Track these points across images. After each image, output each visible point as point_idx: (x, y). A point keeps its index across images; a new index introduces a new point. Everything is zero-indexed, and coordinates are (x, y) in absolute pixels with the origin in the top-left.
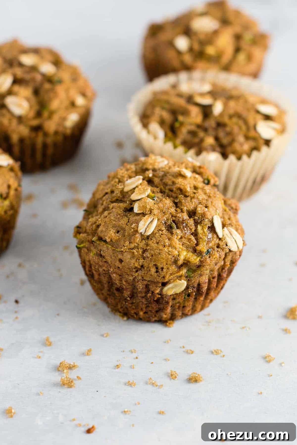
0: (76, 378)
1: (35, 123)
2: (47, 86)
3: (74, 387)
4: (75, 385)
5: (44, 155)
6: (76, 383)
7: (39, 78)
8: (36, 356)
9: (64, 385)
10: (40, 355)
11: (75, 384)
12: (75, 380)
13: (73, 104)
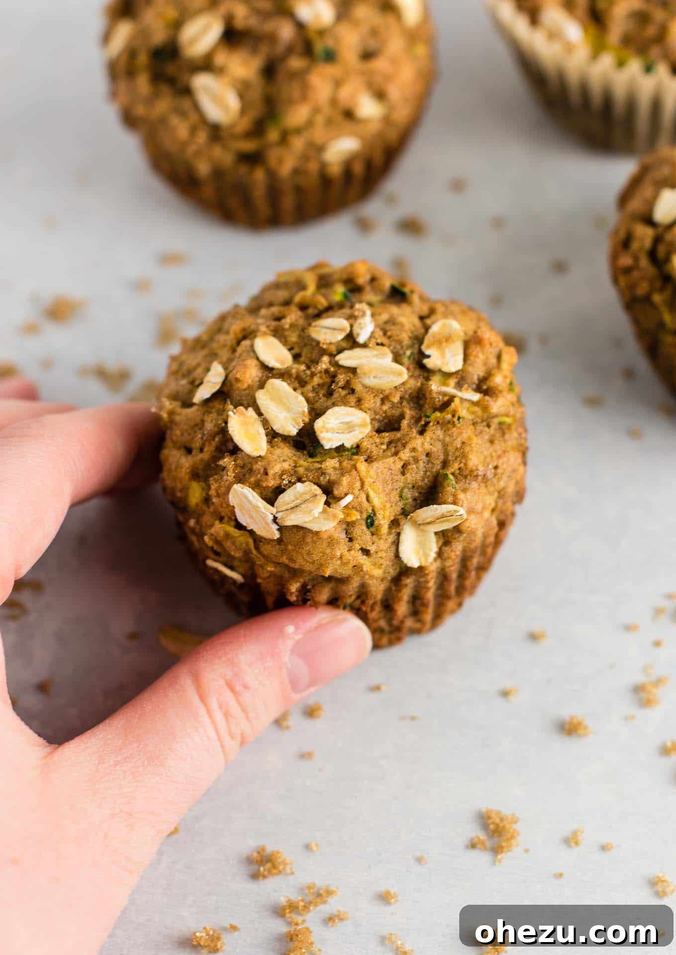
1: (248, 146)
2: (296, 63)
7: (286, 32)
13: (349, 115)
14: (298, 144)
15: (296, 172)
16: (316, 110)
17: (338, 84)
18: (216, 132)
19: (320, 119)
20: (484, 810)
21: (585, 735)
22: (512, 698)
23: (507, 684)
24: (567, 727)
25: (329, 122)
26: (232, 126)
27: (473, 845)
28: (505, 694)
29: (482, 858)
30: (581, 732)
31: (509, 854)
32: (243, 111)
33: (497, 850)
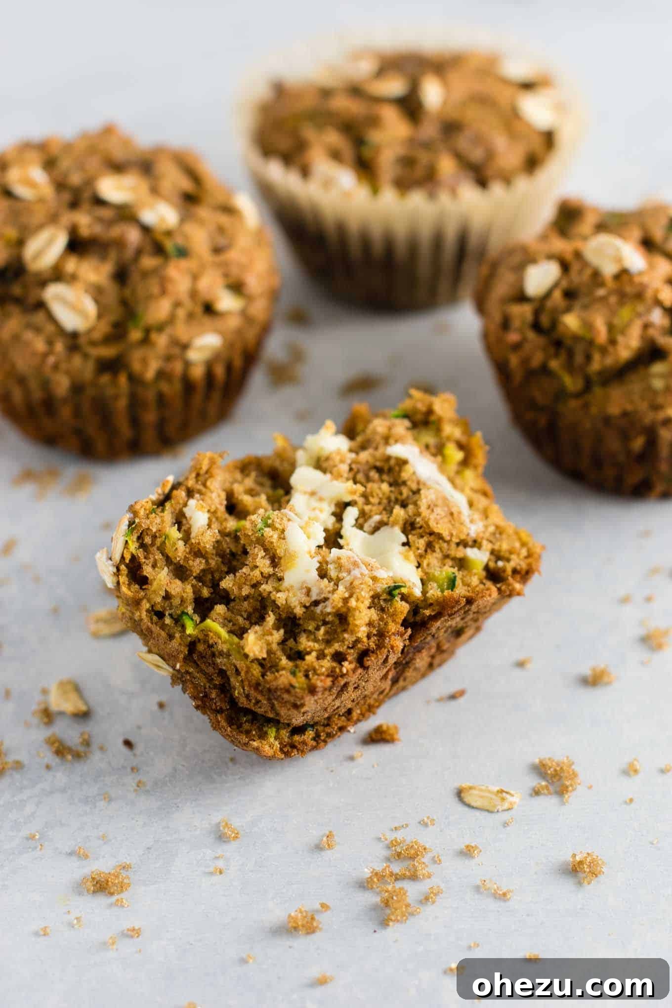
0: (319, 907)
1: (108, 352)
2: (149, 262)
3: (321, 929)
4: (320, 926)
5: (135, 422)
6: (323, 919)
7: (133, 236)
8: (212, 869)
9: (296, 928)
10: (221, 864)
11: (320, 923)
12: (317, 911)
13: (209, 309)
14: (161, 341)
15: (161, 375)
16: (177, 304)
17: (195, 277)
18: (73, 340)
19: (181, 313)
20: (537, 761)
21: (609, 683)
22: (529, 666)
23: (521, 656)
24: (590, 680)
25: (191, 316)
26: (90, 331)
27: (536, 793)
28: (521, 664)
29: (549, 802)
30: (606, 679)
31: (574, 793)
32: (100, 316)
33: (562, 792)
